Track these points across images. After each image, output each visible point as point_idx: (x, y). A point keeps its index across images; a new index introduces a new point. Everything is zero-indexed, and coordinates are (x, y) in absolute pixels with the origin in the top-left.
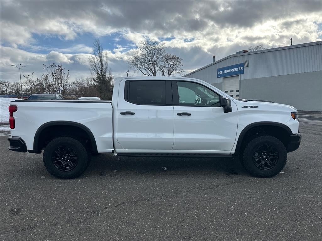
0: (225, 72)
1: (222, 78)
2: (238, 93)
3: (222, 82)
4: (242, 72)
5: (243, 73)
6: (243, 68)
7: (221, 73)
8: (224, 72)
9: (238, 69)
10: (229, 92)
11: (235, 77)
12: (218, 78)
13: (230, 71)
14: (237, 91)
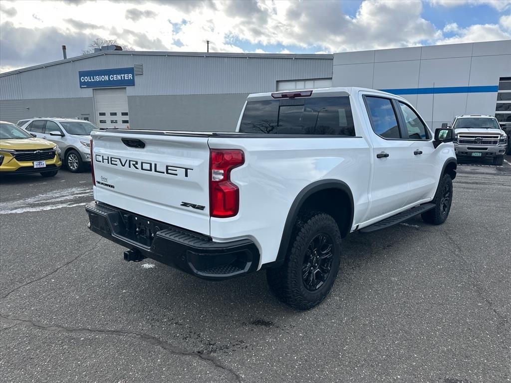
0: (97, 78)
1: (90, 90)
2: (126, 118)
3: (92, 96)
4: (131, 83)
5: (134, 85)
6: (133, 77)
7: (87, 79)
8: (93, 79)
9: (124, 77)
10: (108, 114)
11: (118, 91)
12: (81, 88)
13: (107, 78)
14: (124, 114)
